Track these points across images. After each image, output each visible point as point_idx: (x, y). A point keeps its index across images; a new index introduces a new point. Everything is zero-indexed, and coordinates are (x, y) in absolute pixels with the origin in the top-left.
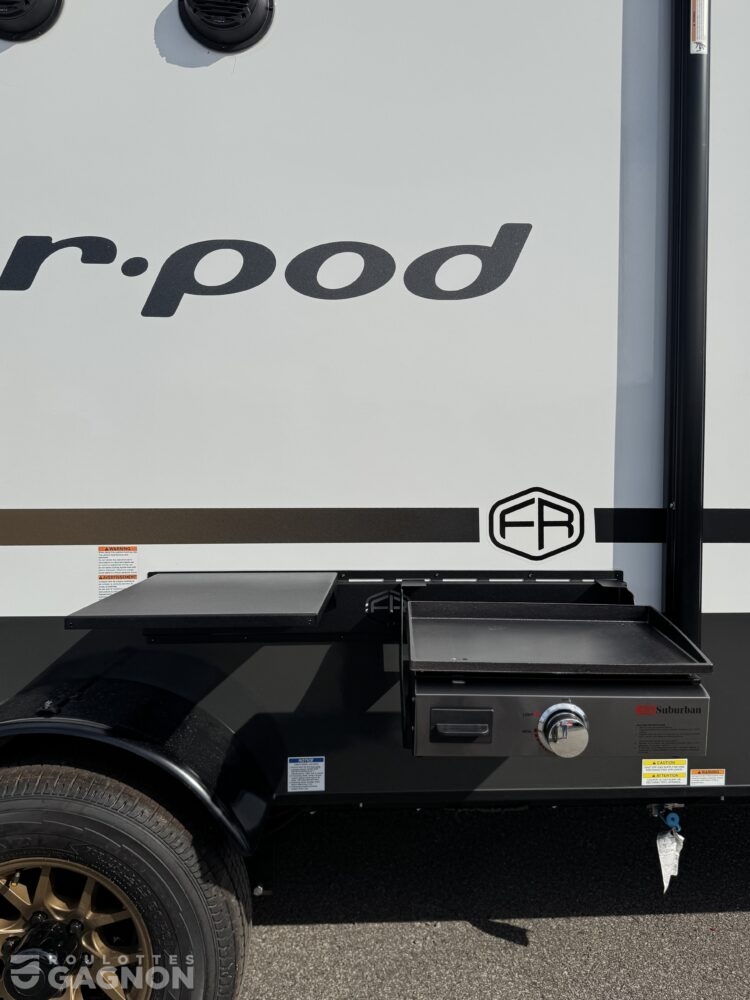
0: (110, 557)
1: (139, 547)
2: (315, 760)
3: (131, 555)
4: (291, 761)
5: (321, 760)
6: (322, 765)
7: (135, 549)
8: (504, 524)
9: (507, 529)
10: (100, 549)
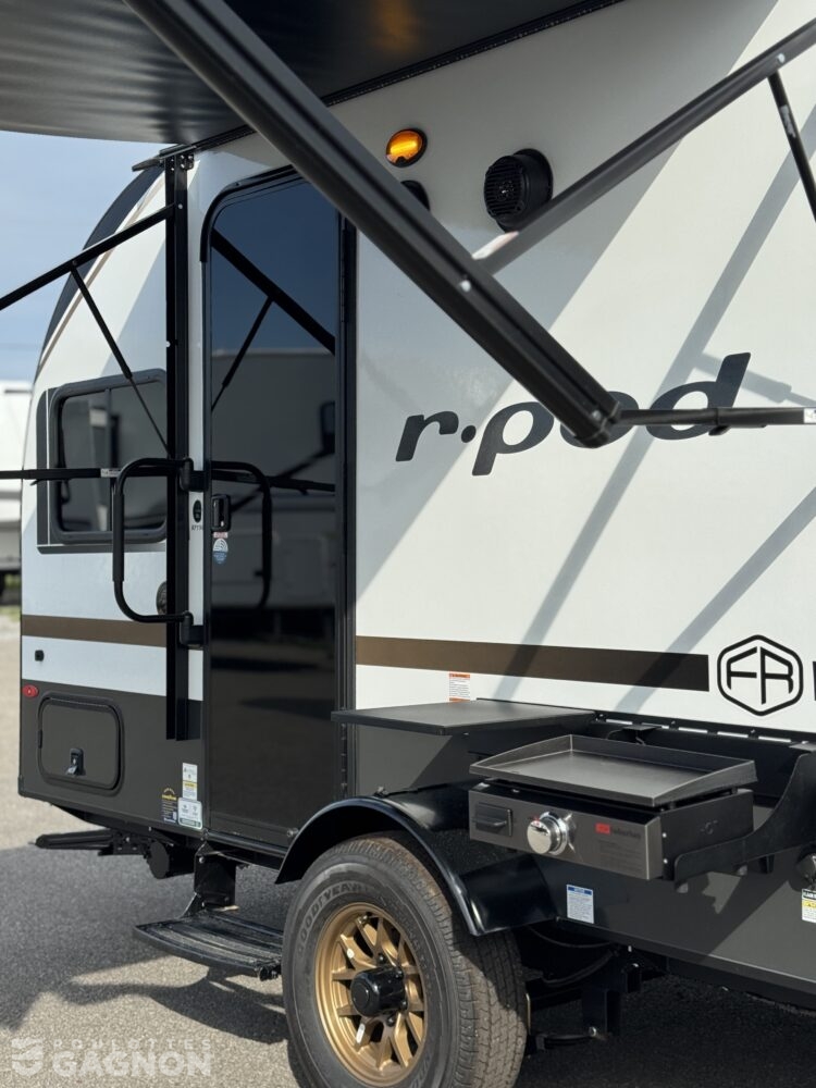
0: (456, 683)
1: (472, 675)
2: (586, 892)
3: (467, 682)
4: (571, 889)
5: (589, 893)
6: (591, 897)
7: (469, 677)
8: (730, 674)
9: (733, 679)
10: (450, 675)
